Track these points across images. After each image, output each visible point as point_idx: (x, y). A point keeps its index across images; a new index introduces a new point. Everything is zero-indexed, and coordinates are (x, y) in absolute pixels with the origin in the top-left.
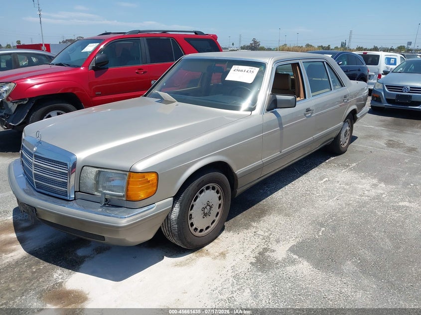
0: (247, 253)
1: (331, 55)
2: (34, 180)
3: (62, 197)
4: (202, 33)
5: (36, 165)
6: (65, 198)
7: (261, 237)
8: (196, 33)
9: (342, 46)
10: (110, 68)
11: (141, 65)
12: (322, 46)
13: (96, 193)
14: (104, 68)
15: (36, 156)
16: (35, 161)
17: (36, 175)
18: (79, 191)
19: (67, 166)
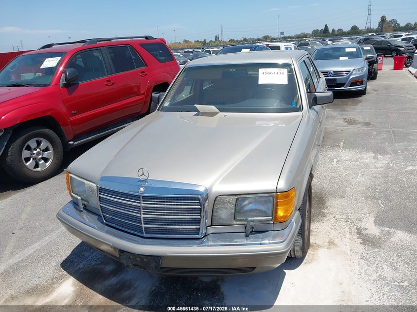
0: (348, 235)
1: (249, 50)
2: (144, 226)
3: (193, 237)
4: (152, 38)
5: (145, 208)
6: (196, 236)
7: (343, 220)
8: (147, 38)
9: (216, 39)
10: (80, 83)
11: (107, 77)
12: (198, 41)
13: (235, 223)
14: (75, 84)
15: (144, 197)
16: (143, 203)
17: (145, 219)
18: (212, 225)
19: (199, 200)
